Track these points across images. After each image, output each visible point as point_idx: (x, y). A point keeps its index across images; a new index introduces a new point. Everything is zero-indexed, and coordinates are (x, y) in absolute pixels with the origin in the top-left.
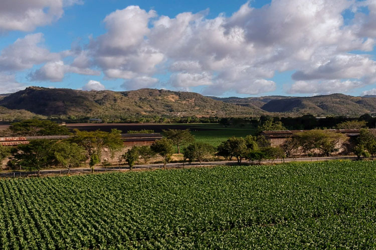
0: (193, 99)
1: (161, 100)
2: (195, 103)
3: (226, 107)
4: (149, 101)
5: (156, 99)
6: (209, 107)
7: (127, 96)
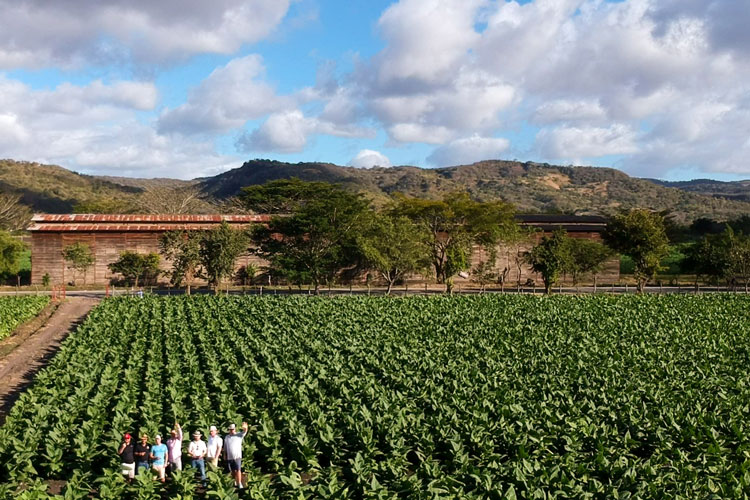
0: (605, 184)
1: (528, 186)
2: (608, 191)
3: (687, 202)
4: (500, 188)
5: (516, 184)
6: (643, 202)
7: (451, 177)
